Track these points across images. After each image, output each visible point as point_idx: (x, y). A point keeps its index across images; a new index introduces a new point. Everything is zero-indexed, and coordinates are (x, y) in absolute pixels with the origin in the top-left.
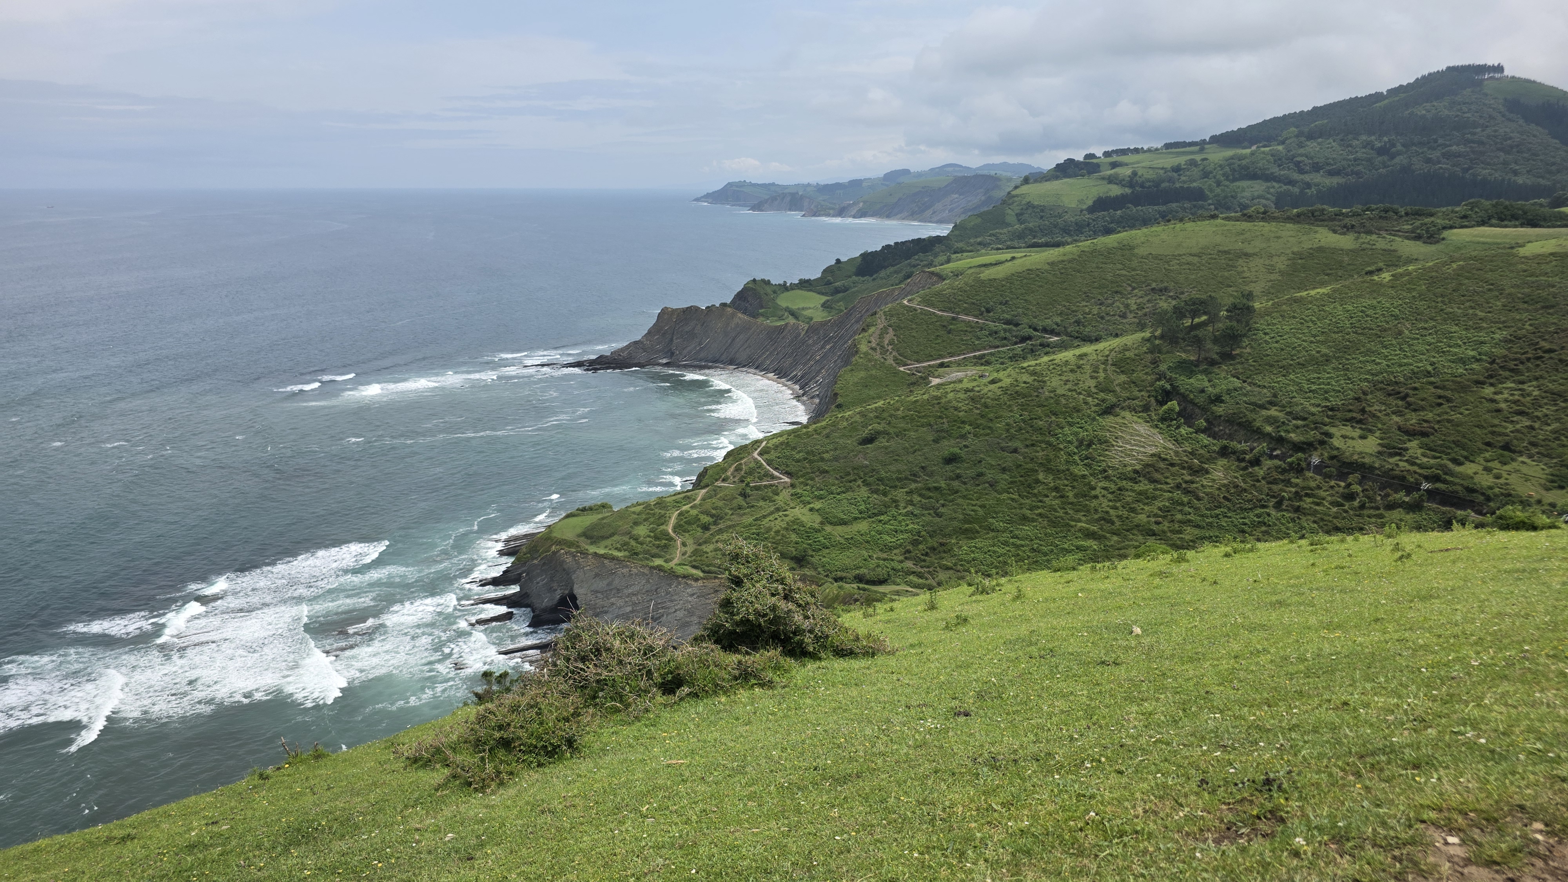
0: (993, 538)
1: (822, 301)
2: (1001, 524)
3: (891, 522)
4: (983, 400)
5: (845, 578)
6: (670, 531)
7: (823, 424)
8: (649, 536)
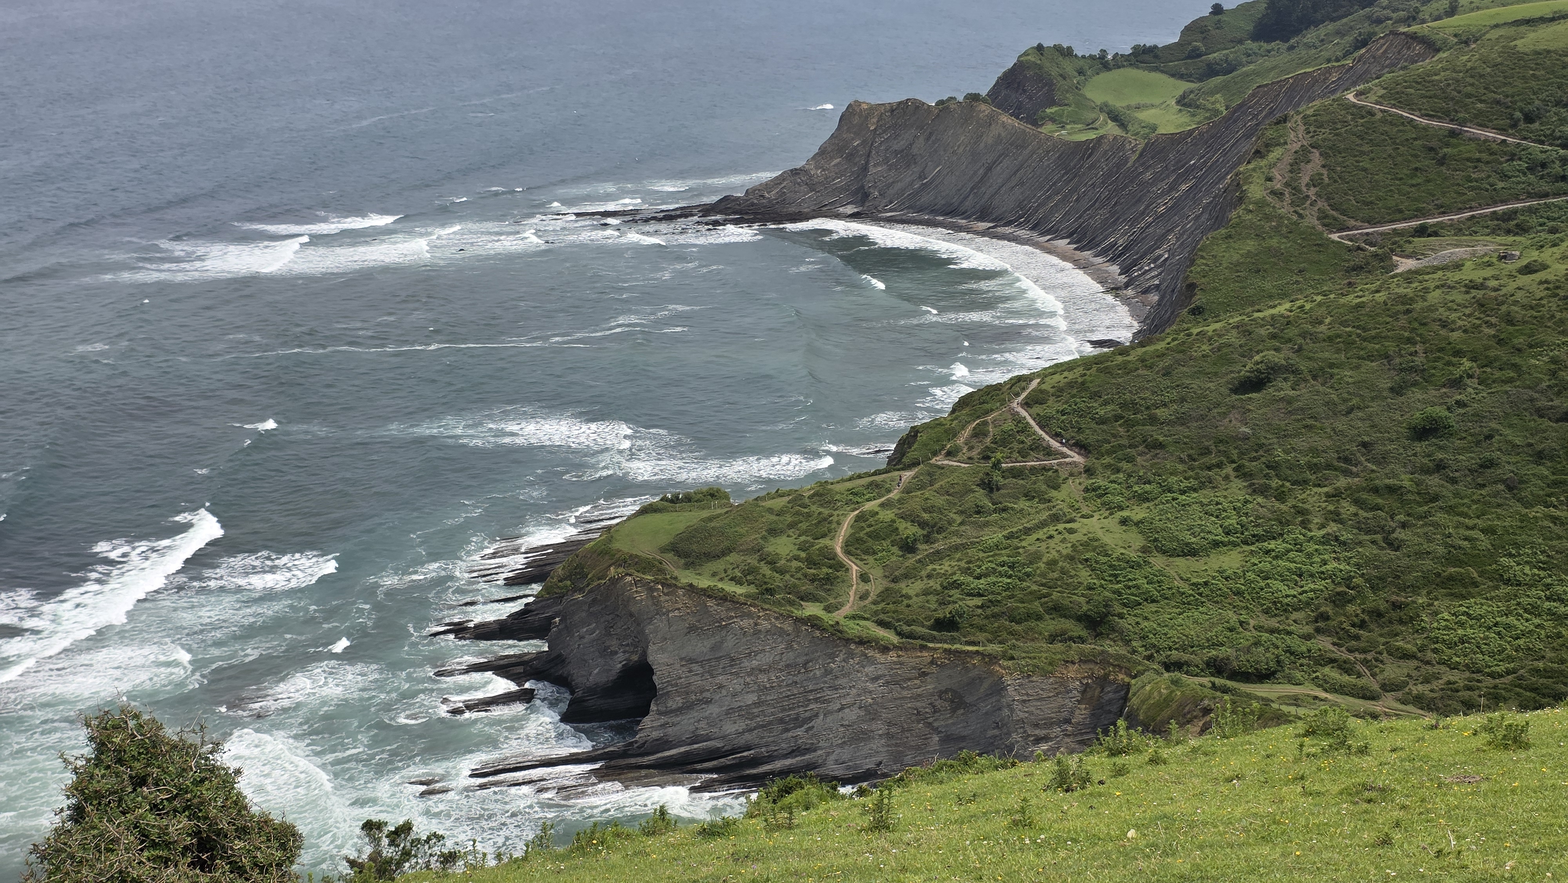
0: (1508, 598)
1: (1180, 92)
2: (1527, 570)
3: (1291, 555)
4: (1504, 308)
5: (1187, 663)
6: (838, 550)
7: (1161, 346)
8: (797, 558)
